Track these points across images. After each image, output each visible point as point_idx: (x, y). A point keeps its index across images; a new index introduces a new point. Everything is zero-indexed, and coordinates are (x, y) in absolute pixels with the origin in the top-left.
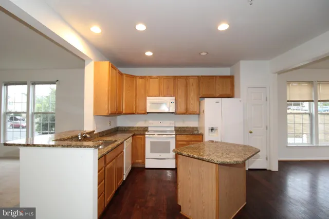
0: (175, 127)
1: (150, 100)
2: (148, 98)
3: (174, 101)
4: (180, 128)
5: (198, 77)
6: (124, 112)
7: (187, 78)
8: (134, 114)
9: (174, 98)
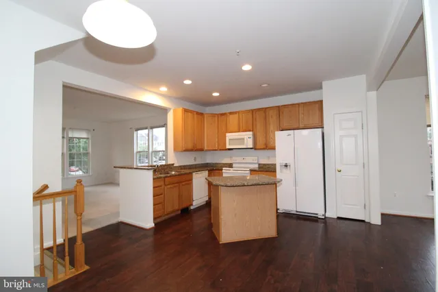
0: (259, 164)
1: (229, 136)
2: (227, 134)
3: (251, 136)
4: (264, 165)
5: (279, 107)
6: (206, 148)
7: (265, 110)
8: (216, 150)
9: (251, 133)
